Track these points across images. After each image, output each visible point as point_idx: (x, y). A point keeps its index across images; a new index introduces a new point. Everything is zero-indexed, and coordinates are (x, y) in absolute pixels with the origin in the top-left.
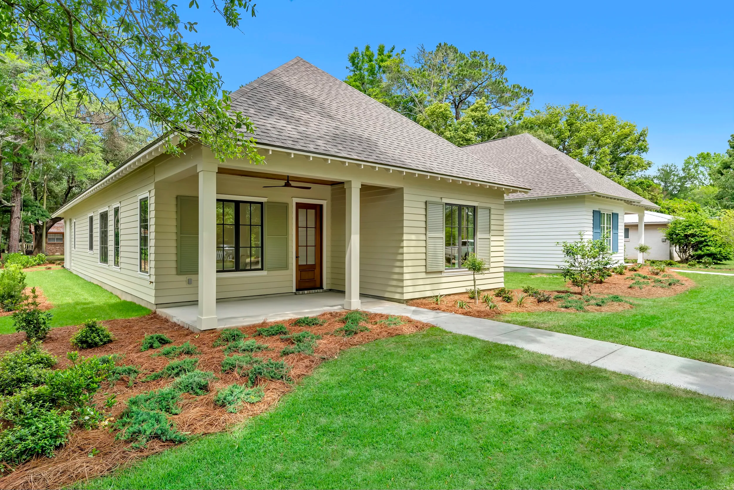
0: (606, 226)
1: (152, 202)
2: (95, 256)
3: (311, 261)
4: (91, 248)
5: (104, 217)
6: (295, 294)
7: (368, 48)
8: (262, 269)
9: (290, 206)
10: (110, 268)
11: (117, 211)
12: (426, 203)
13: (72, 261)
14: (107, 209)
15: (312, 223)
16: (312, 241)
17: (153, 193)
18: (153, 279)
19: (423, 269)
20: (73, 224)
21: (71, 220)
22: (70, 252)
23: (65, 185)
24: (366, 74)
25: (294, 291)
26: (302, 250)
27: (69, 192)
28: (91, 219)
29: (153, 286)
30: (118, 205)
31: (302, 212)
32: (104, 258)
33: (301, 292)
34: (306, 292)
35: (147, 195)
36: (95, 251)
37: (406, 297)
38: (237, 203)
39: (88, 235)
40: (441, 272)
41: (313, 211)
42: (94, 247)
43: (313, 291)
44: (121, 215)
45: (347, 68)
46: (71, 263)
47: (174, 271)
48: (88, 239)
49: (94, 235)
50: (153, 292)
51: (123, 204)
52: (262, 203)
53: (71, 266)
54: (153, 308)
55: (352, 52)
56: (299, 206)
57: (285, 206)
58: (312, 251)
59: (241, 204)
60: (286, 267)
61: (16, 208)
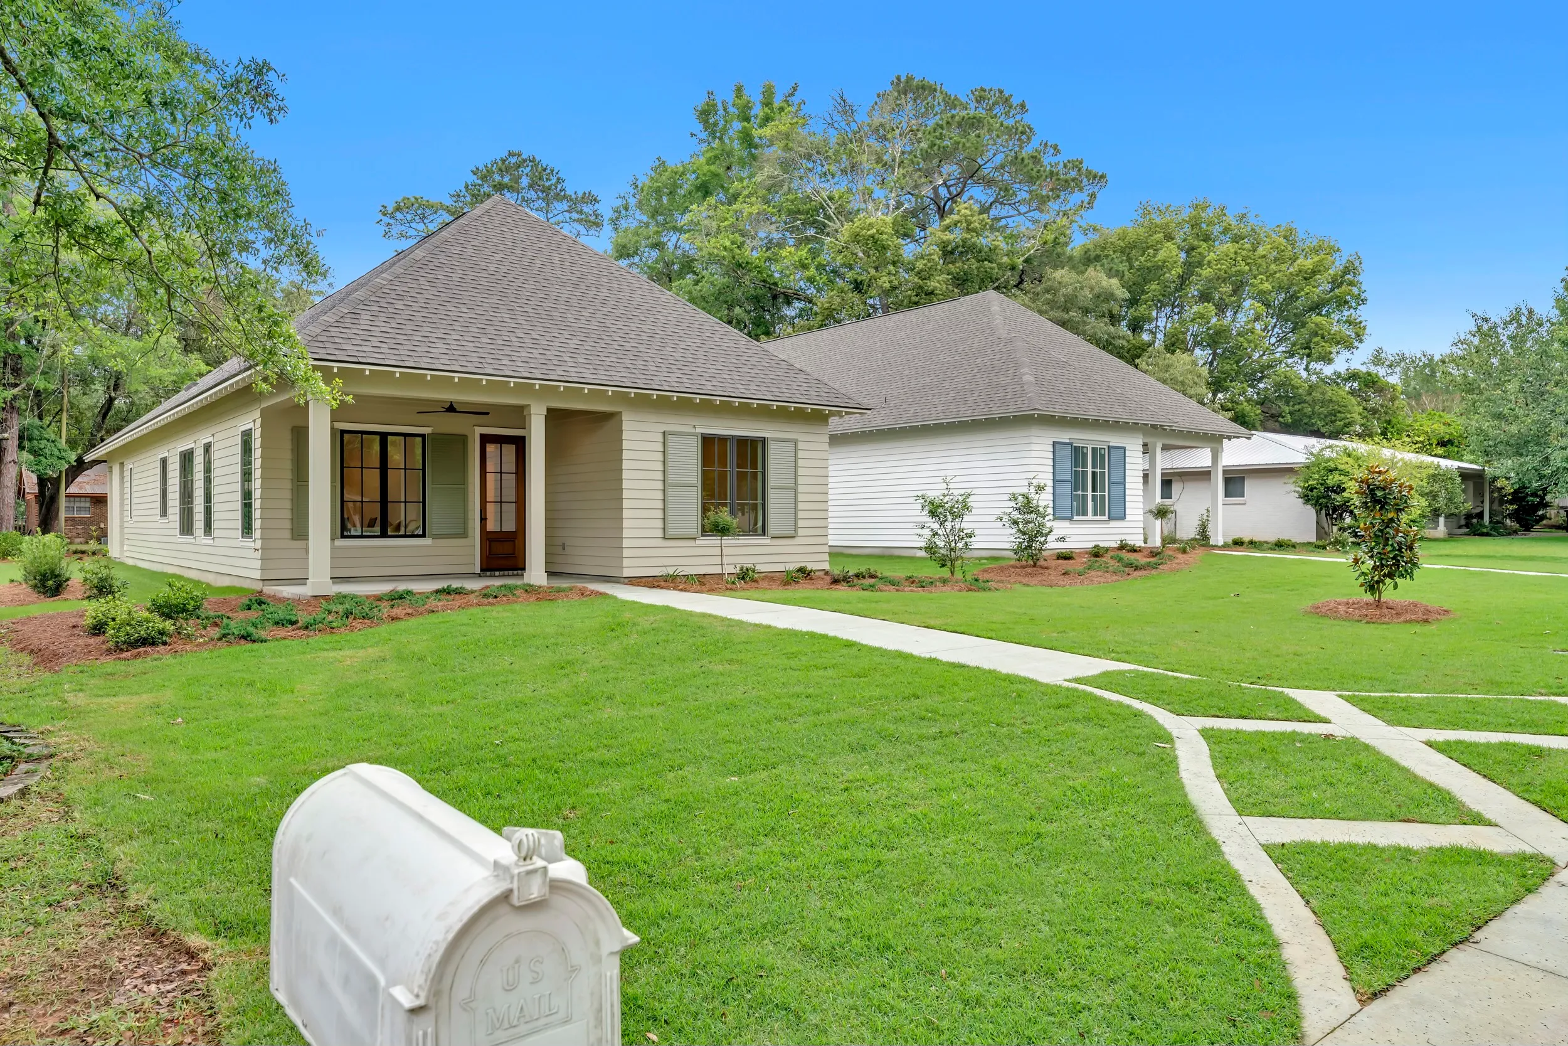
0: (1090, 470)
1: (257, 434)
2: (172, 525)
3: (510, 526)
4: (164, 512)
5: (187, 458)
6: (480, 576)
7: (739, 90)
8: (424, 535)
9: (470, 439)
10: (198, 541)
11: (207, 448)
12: (664, 433)
13: (126, 542)
14: (193, 445)
15: (510, 464)
16: (510, 494)
17: (259, 422)
18: (258, 545)
19: (660, 533)
20: (127, 473)
21: (122, 464)
22: (122, 527)
23: (98, 394)
24: (736, 145)
25: (478, 570)
26: (491, 509)
27: (109, 409)
28: (164, 462)
29: (258, 555)
30: (211, 439)
31: (491, 449)
32: (186, 527)
33: (488, 573)
34: (497, 573)
35: (251, 425)
36: (171, 517)
37: (627, 573)
38: (384, 436)
39: (158, 491)
40: (695, 539)
41: (513, 447)
42: (170, 511)
43: (510, 573)
44: (215, 455)
45: (692, 135)
46: (122, 545)
47: (288, 534)
48: (158, 498)
49: (170, 489)
50: (258, 564)
51: (218, 436)
52: (423, 436)
53: (122, 551)
54: (258, 586)
55: (701, 102)
56: (485, 439)
57: (462, 440)
58: (510, 510)
59: (390, 438)
60: (464, 535)
61: (10, 442)
